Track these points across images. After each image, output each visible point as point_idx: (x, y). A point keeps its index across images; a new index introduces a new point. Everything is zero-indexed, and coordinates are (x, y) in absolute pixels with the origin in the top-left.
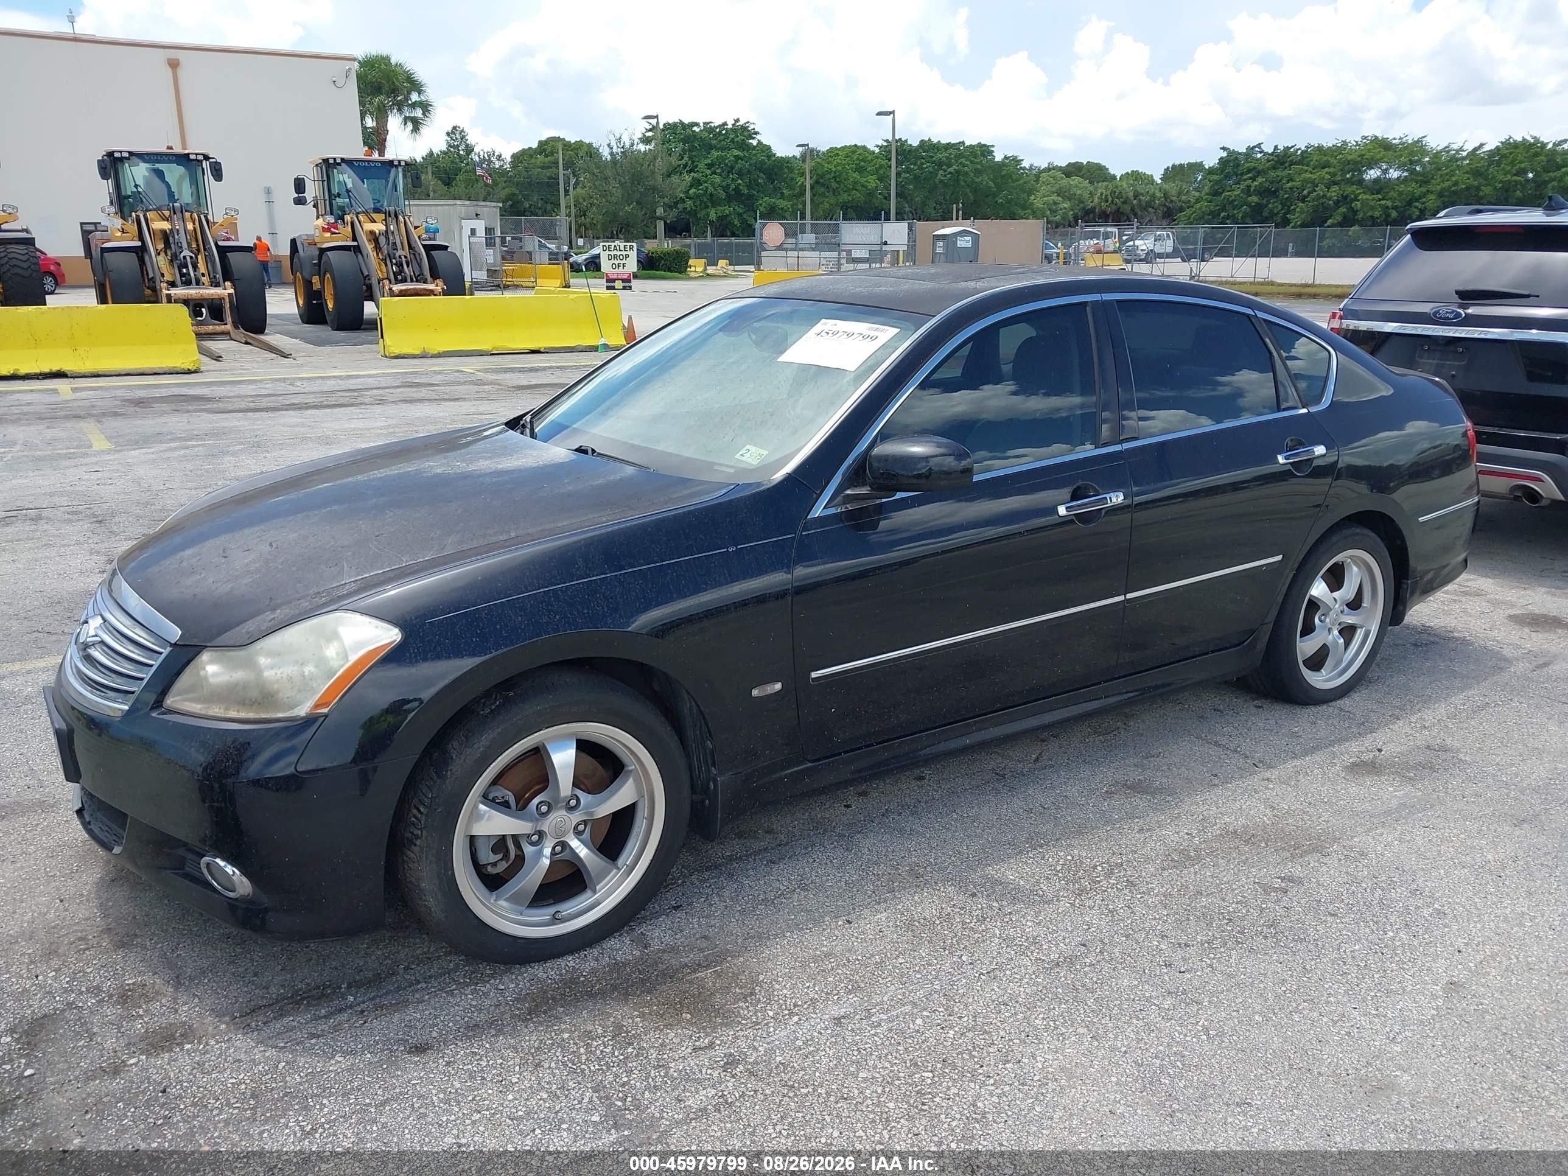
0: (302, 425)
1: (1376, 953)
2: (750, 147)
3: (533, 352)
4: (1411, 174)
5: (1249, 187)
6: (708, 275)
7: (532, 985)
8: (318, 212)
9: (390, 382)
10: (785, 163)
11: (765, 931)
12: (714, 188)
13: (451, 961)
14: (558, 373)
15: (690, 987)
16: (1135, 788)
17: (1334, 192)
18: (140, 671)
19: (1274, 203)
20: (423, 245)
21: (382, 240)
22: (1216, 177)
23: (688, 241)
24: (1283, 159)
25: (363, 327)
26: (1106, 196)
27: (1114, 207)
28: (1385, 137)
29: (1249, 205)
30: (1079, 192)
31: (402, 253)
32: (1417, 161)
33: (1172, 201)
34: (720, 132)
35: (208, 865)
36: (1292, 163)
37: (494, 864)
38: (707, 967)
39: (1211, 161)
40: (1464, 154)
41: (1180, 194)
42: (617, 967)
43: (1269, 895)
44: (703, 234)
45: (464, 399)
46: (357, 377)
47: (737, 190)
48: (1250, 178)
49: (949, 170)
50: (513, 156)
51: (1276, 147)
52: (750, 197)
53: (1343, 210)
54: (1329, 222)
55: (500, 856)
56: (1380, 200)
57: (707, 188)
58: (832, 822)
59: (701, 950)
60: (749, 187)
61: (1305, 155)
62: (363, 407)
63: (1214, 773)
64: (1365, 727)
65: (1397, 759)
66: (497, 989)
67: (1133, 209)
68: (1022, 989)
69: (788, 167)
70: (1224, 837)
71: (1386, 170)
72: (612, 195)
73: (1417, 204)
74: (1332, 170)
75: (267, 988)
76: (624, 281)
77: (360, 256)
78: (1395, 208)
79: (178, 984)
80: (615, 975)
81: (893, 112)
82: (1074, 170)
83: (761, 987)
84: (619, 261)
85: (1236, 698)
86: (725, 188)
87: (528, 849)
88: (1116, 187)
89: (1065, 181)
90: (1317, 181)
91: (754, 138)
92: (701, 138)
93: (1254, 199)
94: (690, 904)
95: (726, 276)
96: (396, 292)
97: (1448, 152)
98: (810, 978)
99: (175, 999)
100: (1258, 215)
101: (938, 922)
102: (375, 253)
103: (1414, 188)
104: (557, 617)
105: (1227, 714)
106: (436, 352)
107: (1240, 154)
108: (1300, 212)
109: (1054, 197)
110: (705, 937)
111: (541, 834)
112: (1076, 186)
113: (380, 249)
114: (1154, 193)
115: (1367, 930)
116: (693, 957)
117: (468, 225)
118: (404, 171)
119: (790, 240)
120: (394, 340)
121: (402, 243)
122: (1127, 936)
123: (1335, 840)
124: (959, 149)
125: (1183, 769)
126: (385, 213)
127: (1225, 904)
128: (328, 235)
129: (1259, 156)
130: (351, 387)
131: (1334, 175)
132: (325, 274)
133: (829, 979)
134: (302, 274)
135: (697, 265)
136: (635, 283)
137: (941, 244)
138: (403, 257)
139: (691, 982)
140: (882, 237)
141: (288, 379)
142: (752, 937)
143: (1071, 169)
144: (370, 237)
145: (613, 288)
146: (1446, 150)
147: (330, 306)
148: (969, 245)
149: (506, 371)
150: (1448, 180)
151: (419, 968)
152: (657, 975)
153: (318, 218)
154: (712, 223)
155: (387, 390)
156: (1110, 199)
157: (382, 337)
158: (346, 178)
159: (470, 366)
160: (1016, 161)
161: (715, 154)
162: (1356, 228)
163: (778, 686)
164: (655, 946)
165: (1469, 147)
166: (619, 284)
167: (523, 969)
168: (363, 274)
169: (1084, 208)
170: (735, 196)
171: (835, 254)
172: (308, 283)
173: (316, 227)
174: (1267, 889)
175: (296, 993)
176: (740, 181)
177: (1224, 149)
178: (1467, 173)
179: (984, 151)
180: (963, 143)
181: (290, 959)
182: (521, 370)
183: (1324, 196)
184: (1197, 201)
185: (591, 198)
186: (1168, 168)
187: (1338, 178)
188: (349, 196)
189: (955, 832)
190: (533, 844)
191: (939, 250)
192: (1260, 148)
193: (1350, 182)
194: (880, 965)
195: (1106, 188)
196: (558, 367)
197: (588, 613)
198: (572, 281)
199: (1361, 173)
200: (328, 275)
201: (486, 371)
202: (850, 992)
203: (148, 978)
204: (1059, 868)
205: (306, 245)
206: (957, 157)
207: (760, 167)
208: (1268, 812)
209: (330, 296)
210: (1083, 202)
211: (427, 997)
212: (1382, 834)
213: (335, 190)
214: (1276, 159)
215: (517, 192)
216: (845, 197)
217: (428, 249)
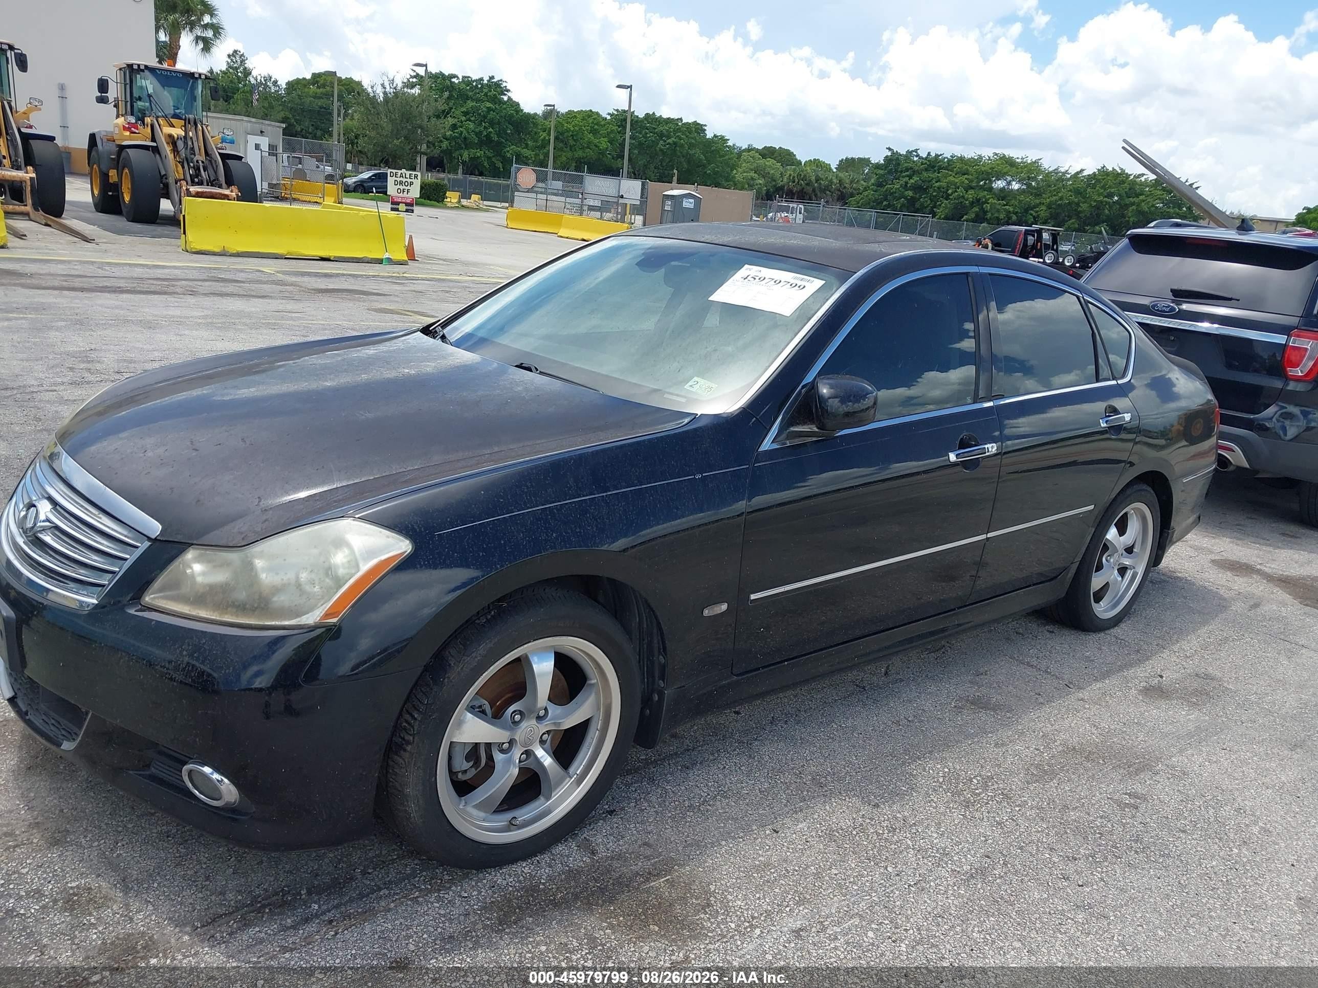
0: (121, 308)
1: (1231, 868)
2: (501, 102)
3: (323, 259)
4: (1028, 187)
5: (906, 183)
6: (463, 206)
7: (494, 893)
8: (118, 111)
9: (195, 275)
10: (530, 119)
11: (701, 839)
12: (468, 132)
13: (406, 865)
14: (352, 280)
15: (648, 898)
16: (979, 704)
17: (971, 195)
18: (112, 565)
19: (925, 198)
20: (219, 153)
21: (180, 144)
22: (881, 172)
23: (442, 175)
24: (934, 164)
25: (158, 221)
26: (794, 177)
27: (799, 187)
28: (1011, 156)
29: (906, 198)
30: (772, 172)
31: (200, 157)
32: (1033, 178)
33: (845, 187)
34: (477, 85)
35: (190, 773)
36: (940, 168)
37: (465, 772)
38: (658, 876)
39: (878, 157)
40: (1069, 176)
41: (851, 182)
42: (573, 874)
43: (1124, 811)
44: (455, 172)
45: (271, 297)
46: (164, 267)
47: (488, 136)
48: (907, 176)
49: (668, 141)
50: (288, 83)
51: (929, 154)
52: (499, 144)
53: (976, 209)
54: (965, 217)
55: (471, 764)
56: (1004, 205)
57: (462, 132)
58: (728, 728)
59: (648, 858)
60: (499, 135)
61: (951, 163)
62: (176, 296)
63: (1037, 691)
64: (1141, 656)
65: (1177, 685)
66: (460, 896)
67: (814, 190)
68: (950, 901)
69: (534, 124)
70: (1067, 754)
71: (1010, 181)
72: (383, 128)
73: (1032, 212)
74: (970, 177)
75: (223, 893)
76: (407, 204)
77: (158, 156)
78: (1016, 213)
79: (126, 890)
80: (573, 883)
81: (630, 87)
82: (768, 152)
83: (715, 897)
84: (404, 187)
85: (1030, 623)
86: (478, 134)
87: (498, 757)
88: (802, 171)
89: (762, 161)
90: (958, 184)
91: (505, 95)
92: (459, 88)
93: (910, 193)
94: (623, 809)
95: (478, 209)
96: (193, 193)
97: (1057, 173)
98: (759, 888)
99: (127, 906)
100: (912, 206)
101: (854, 833)
102: (173, 155)
103: (1029, 199)
104: (554, 535)
105: (1028, 637)
106: (235, 252)
107: (900, 155)
108: (944, 207)
109: (752, 174)
110: (645, 844)
111: (511, 742)
112: (770, 167)
113: (178, 152)
114: (832, 179)
115: (1216, 847)
116: (639, 866)
117: (253, 140)
118: (203, 83)
119: (540, 185)
120: (196, 237)
121: (200, 149)
122: (1021, 848)
123: (1158, 759)
124: (677, 125)
125: (1011, 688)
126: (185, 120)
127: (1091, 818)
128: (128, 133)
129: (916, 159)
130: (159, 276)
131: (971, 181)
132: (123, 169)
133: (777, 890)
134: (99, 167)
135: (452, 197)
136: (417, 209)
137: (670, 203)
138: (200, 162)
139: (648, 891)
140: (619, 192)
141: (95, 262)
142: (691, 845)
143: (765, 152)
144: (169, 140)
145: (397, 210)
146: (1056, 171)
147: (127, 198)
148: (692, 206)
149: (303, 274)
150: (1055, 195)
151: (377, 873)
152: (613, 884)
153: (118, 117)
154: (464, 163)
155: (196, 283)
156: (796, 180)
157: (184, 233)
158: (148, 84)
159: (269, 267)
160: (723, 140)
161: (470, 104)
162: (984, 224)
163: (724, 607)
164: (602, 853)
165: (1073, 171)
166: (402, 207)
167: (481, 875)
168: (160, 173)
169: (775, 186)
170: (486, 142)
171: (578, 201)
172: (105, 176)
173: (116, 126)
174: (1122, 806)
175: (255, 899)
176: (491, 130)
177: (889, 149)
178: (1070, 191)
179: (698, 128)
180: (681, 119)
181: (240, 861)
182: (317, 275)
183: (963, 197)
184: (865, 189)
185: (363, 129)
186: (842, 160)
187: (974, 184)
188: (150, 101)
189: (840, 742)
190: (502, 751)
191: (667, 208)
192: (916, 152)
193: (982, 187)
194: (818, 876)
195: (794, 170)
196: (350, 275)
197: (580, 532)
198: (345, 200)
199: (991, 182)
200: (126, 170)
201: (285, 273)
202: (798, 904)
203: (90, 881)
204: (941, 780)
205: (105, 140)
206: (675, 131)
207: (510, 120)
208: (1094, 730)
209: (127, 190)
210: (775, 181)
211: (392, 905)
212: (1193, 755)
213: (136, 95)
214: (928, 163)
215: (291, 116)
216: (579, 154)
217: (225, 157)
